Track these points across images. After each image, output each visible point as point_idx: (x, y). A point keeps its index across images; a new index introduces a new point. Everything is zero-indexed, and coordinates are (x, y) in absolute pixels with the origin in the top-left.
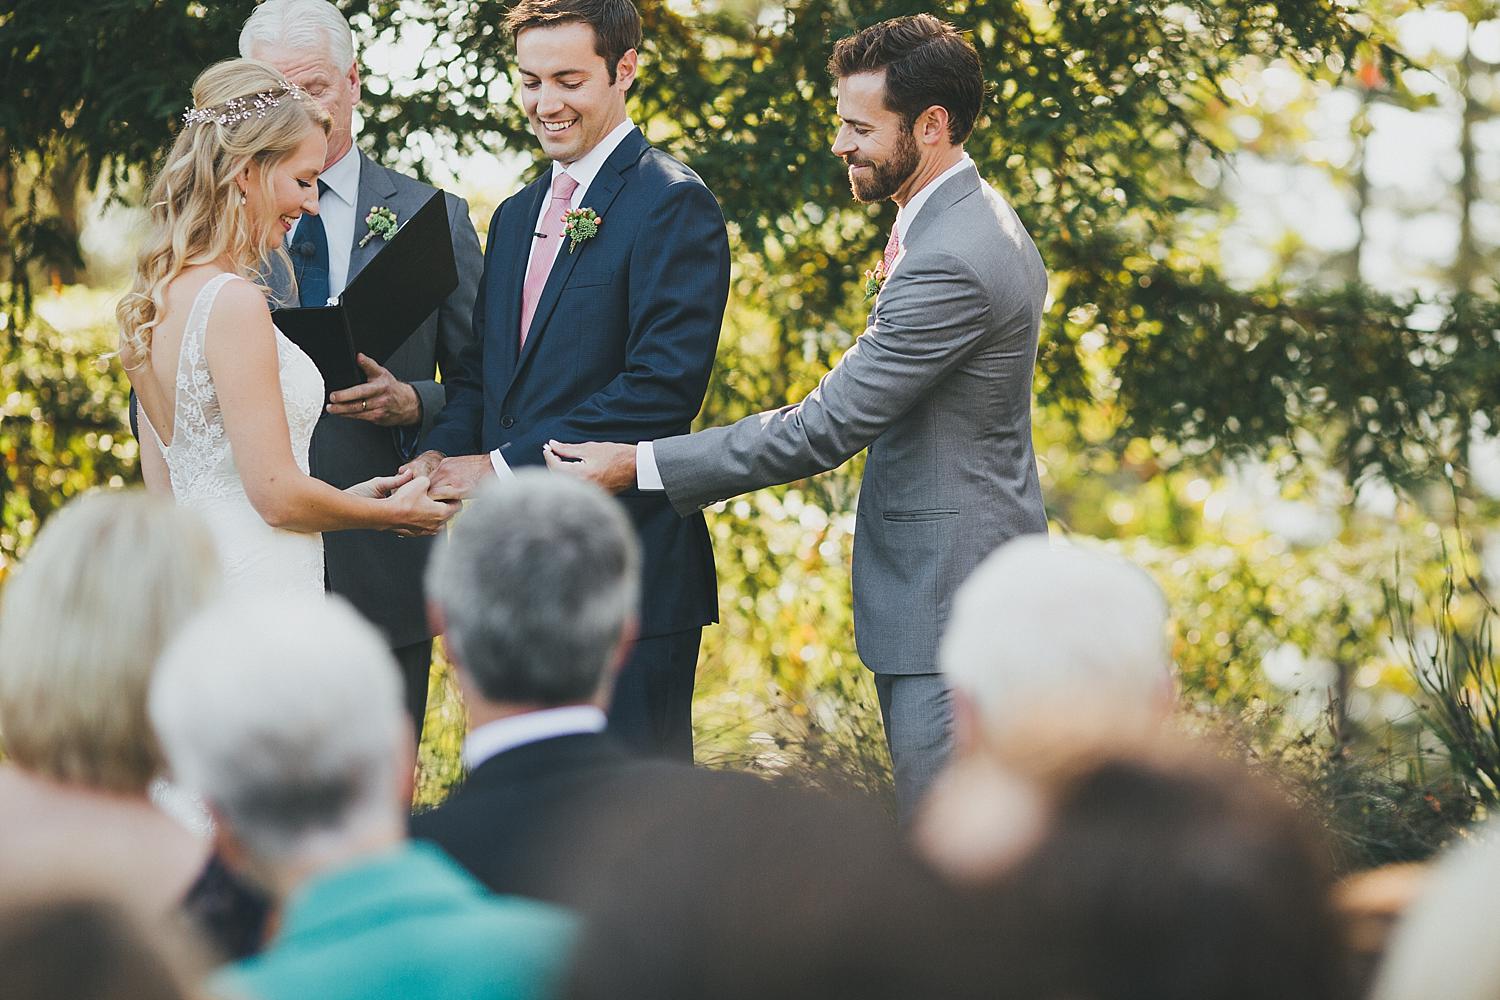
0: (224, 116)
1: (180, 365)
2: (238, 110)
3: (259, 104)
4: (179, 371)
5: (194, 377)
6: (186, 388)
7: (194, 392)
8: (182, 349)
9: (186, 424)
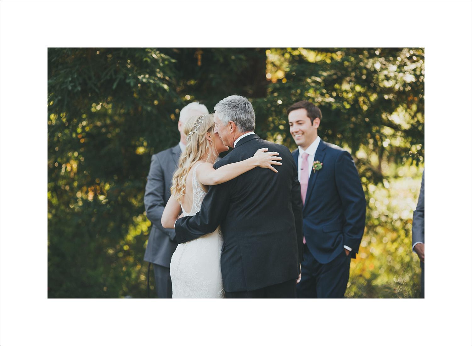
0: (195, 129)
1: (193, 187)
2: (197, 125)
3: (199, 121)
4: (193, 189)
5: (197, 190)
6: (196, 193)
7: (198, 194)
8: (193, 182)
9: (196, 205)
